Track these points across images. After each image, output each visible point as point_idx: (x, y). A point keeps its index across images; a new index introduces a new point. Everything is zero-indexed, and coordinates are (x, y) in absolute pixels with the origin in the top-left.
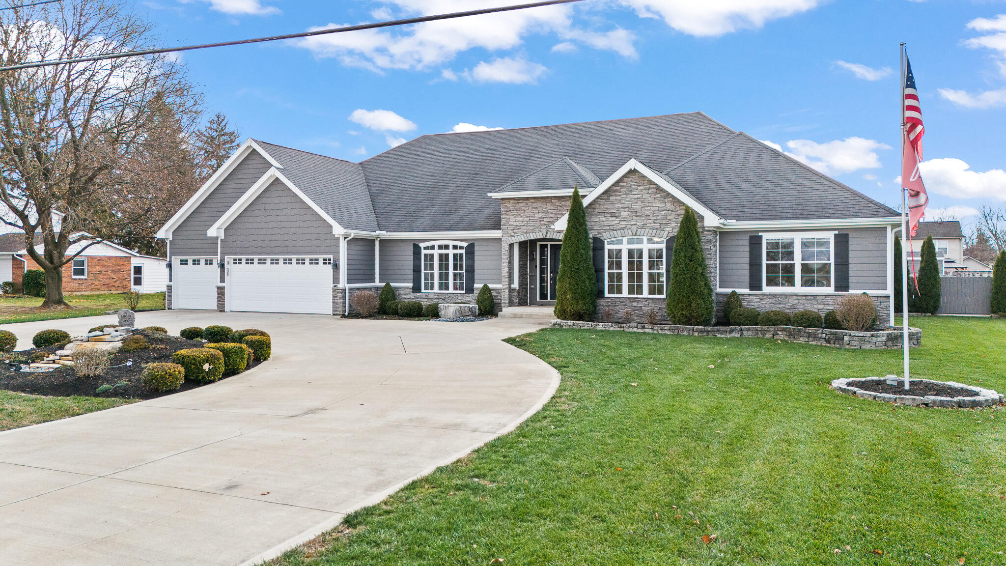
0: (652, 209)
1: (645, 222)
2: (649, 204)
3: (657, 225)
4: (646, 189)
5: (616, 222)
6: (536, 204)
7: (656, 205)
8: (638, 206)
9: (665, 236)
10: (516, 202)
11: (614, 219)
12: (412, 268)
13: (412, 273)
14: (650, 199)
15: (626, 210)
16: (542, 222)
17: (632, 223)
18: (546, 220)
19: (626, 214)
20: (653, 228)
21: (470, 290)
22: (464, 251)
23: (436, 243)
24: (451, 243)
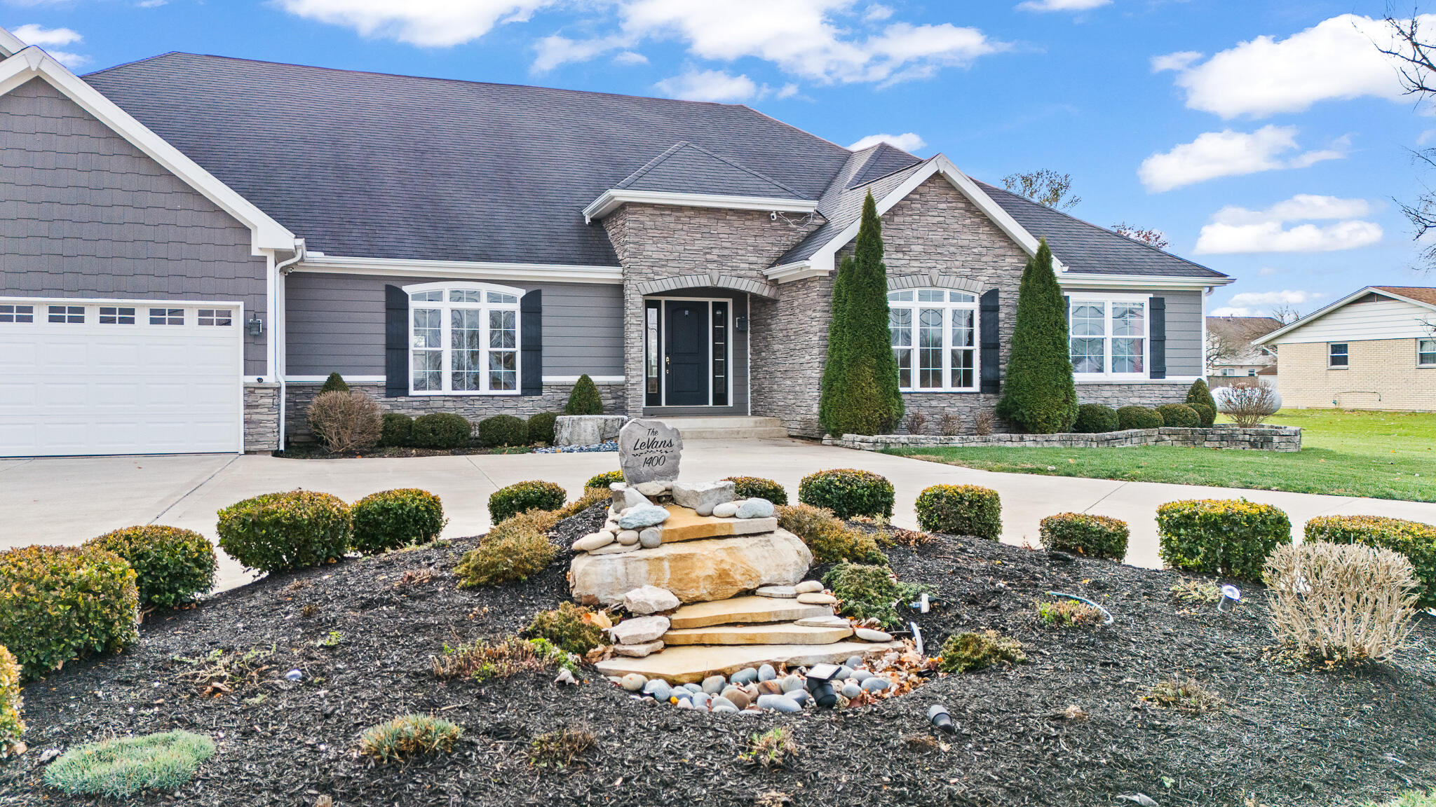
0: (961, 243)
1: (949, 264)
2: (956, 234)
3: (967, 271)
4: (949, 208)
5: (903, 262)
6: (697, 220)
7: (966, 238)
8: (937, 236)
9: (979, 289)
10: (655, 212)
11: (900, 255)
12: (382, 340)
13: (383, 352)
14: (956, 226)
15: (920, 241)
16: (708, 256)
17: (929, 265)
18: (715, 251)
19: (919, 248)
20: (960, 276)
21: (533, 386)
22: (516, 307)
23: (446, 287)
24: (484, 288)
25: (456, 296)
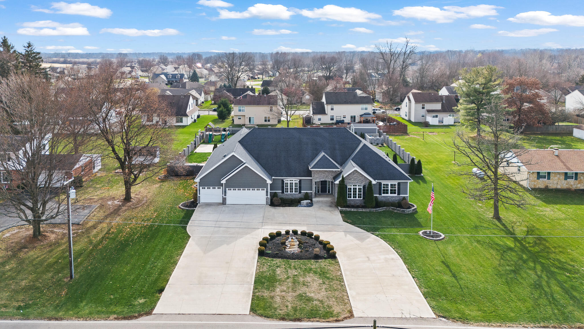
0: (359, 179)
4: (359, 174)
5: (351, 181)
6: (323, 172)
8: (356, 178)
9: (362, 185)
10: (317, 171)
13: (281, 188)
15: (353, 179)
16: (324, 176)
17: (354, 182)
20: (359, 183)
21: (300, 192)
22: (298, 182)
23: (289, 180)
24: (294, 180)
25: (290, 181)
